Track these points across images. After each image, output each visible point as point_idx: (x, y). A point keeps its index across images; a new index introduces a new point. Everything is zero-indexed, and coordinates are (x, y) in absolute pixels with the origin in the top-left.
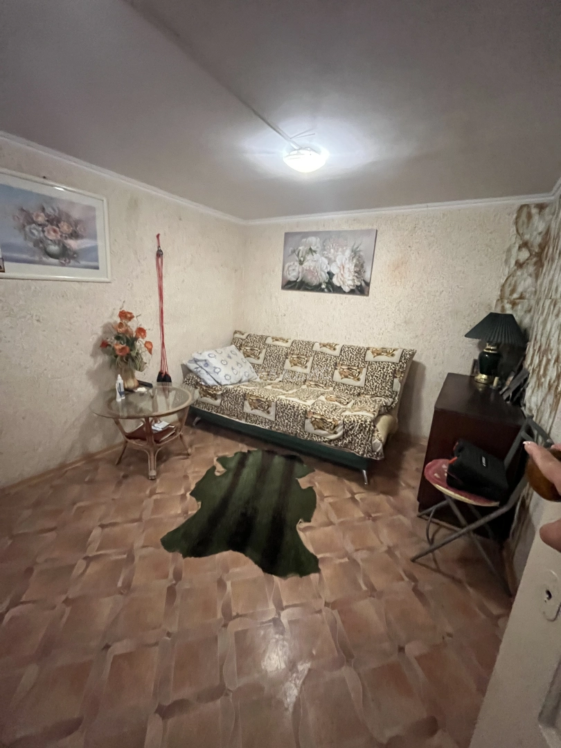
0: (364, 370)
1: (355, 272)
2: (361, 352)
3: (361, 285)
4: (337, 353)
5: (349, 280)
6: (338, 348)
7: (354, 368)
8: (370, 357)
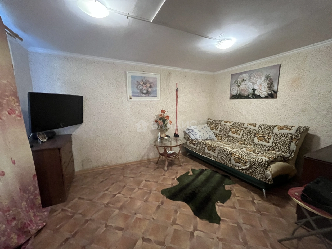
0: (272, 137)
1: (268, 87)
2: (271, 128)
3: (272, 93)
4: (256, 128)
5: (264, 91)
6: (257, 126)
7: (266, 136)
8: (276, 130)
